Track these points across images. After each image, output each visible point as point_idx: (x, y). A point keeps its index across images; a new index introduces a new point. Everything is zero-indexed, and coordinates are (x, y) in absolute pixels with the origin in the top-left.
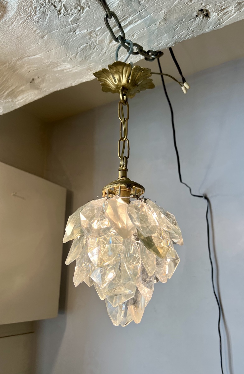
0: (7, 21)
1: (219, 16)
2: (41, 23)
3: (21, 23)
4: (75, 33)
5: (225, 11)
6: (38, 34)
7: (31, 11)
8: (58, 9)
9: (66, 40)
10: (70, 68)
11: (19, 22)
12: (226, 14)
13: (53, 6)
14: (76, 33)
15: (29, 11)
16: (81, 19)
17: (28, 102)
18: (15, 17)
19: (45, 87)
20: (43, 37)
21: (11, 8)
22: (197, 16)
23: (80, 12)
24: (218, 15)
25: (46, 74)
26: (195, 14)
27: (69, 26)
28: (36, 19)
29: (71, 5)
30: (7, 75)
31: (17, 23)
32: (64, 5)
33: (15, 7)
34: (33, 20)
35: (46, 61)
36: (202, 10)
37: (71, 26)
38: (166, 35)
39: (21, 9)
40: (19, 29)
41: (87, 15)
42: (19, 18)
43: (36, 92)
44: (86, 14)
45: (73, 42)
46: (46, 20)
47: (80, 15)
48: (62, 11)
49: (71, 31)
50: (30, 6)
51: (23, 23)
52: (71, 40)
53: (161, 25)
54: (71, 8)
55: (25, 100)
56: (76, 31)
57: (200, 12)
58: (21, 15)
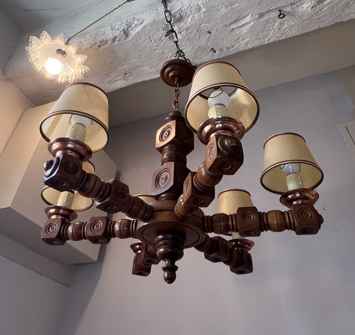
0: (127, 42)
3: (133, 43)
5: (222, 50)
6: (138, 49)
8: (151, 40)
9: (150, 54)
10: (148, 70)
11: (131, 43)
12: (223, 52)
13: (149, 38)
15: (138, 39)
16: (160, 45)
18: (131, 40)
19: (131, 79)
20: (140, 51)
21: (130, 36)
22: (210, 51)
24: (219, 52)
25: (134, 72)
26: (210, 50)
29: (157, 39)
30: (114, 69)
32: (154, 38)
33: (133, 36)
35: (137, 64)
36: (212, 49)
37: (155, 48)
39: (135, 37)
40: (131, 46)
42: (132, 41)
43: (124, 82)
46: (145, 44)
47: (160, 43)
48: (153, 41)
49: (154, 50)
50: (139, 37)
52: (153, 54)
56: (156, 51)
57: (212, 50)
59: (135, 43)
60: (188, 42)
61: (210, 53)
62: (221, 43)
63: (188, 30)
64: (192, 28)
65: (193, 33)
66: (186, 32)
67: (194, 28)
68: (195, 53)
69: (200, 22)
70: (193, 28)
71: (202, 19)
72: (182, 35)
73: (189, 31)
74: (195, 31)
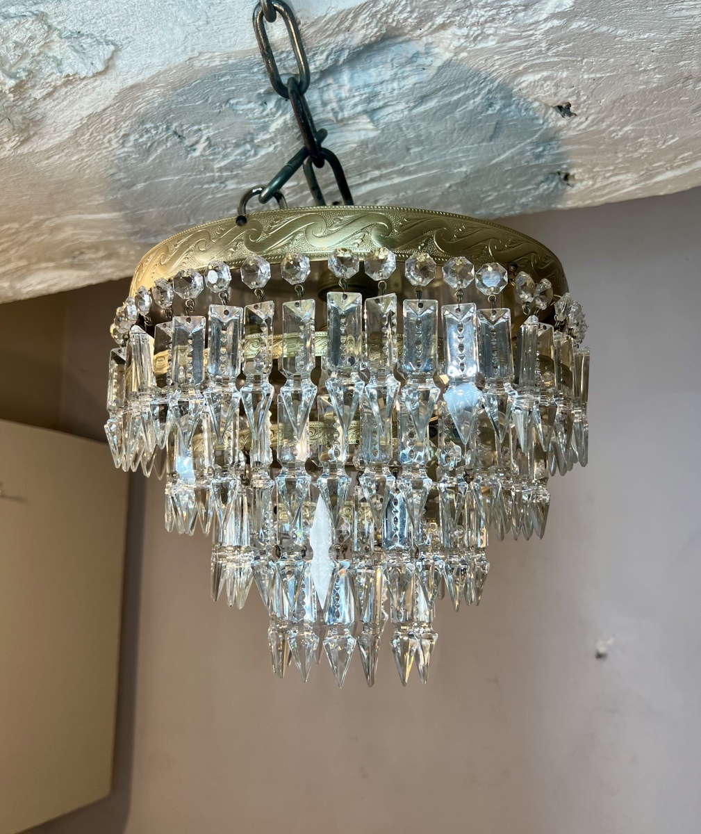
0: (37, 153)
1: (596, 186)
2: (133, 161)
3: (78, 159)
4: (223, 185)
5: (613, 179)
6: (119, 180)
7: (109, 141)
8: (187, 142)
9: (194, 196)
11: (72, 155)
12: (612, 185)
13: (176, 137)
14: (225, 187)
15: (106, 140)
16: (248, 166)
17: (55, 289)
18: (60, 147)
20: (134, 185)
21: (55, 131)
22: (542, 182)
23: (248, 155)
24: (593, 185)
26: (541, 178)
27: (212, 174)
28: (122, 155)
29: (228, 141)
30: (10, 243)
31: (64, 158)
32: (208, 139)
33: (67, 129)
34: (114, 156)
37: (217, 174)
38: (459, 206)
39: (83, 134)
40: (68, 168)
41: (266, 161)
42: (72, 149)
44: (263, 160)
45: (215, 200)
46: (151, 159)
47: (247, 158)
48: (199, 148)
49: (213, 181)
50: (110, 133)
51: (83, 159)
52: (210, 197)
53: (451, 190)
54: (225, 144)
55: (49, 286)
56: (227, 183)
58: (79, 145)
59: (87, 156)
60: (414, 150)
61: (535, 189)
62: (616, 153)
63: (423, 99)
64: (452, 94)
65: (457, 114)
66: (411, 109)
67: (469, 91)
68: (454, 191)
69: (514, 66)
70: (460, 90)
71: (534, 50)
72: (382, 121)
73: (432, 104)
74: (471, 105)
